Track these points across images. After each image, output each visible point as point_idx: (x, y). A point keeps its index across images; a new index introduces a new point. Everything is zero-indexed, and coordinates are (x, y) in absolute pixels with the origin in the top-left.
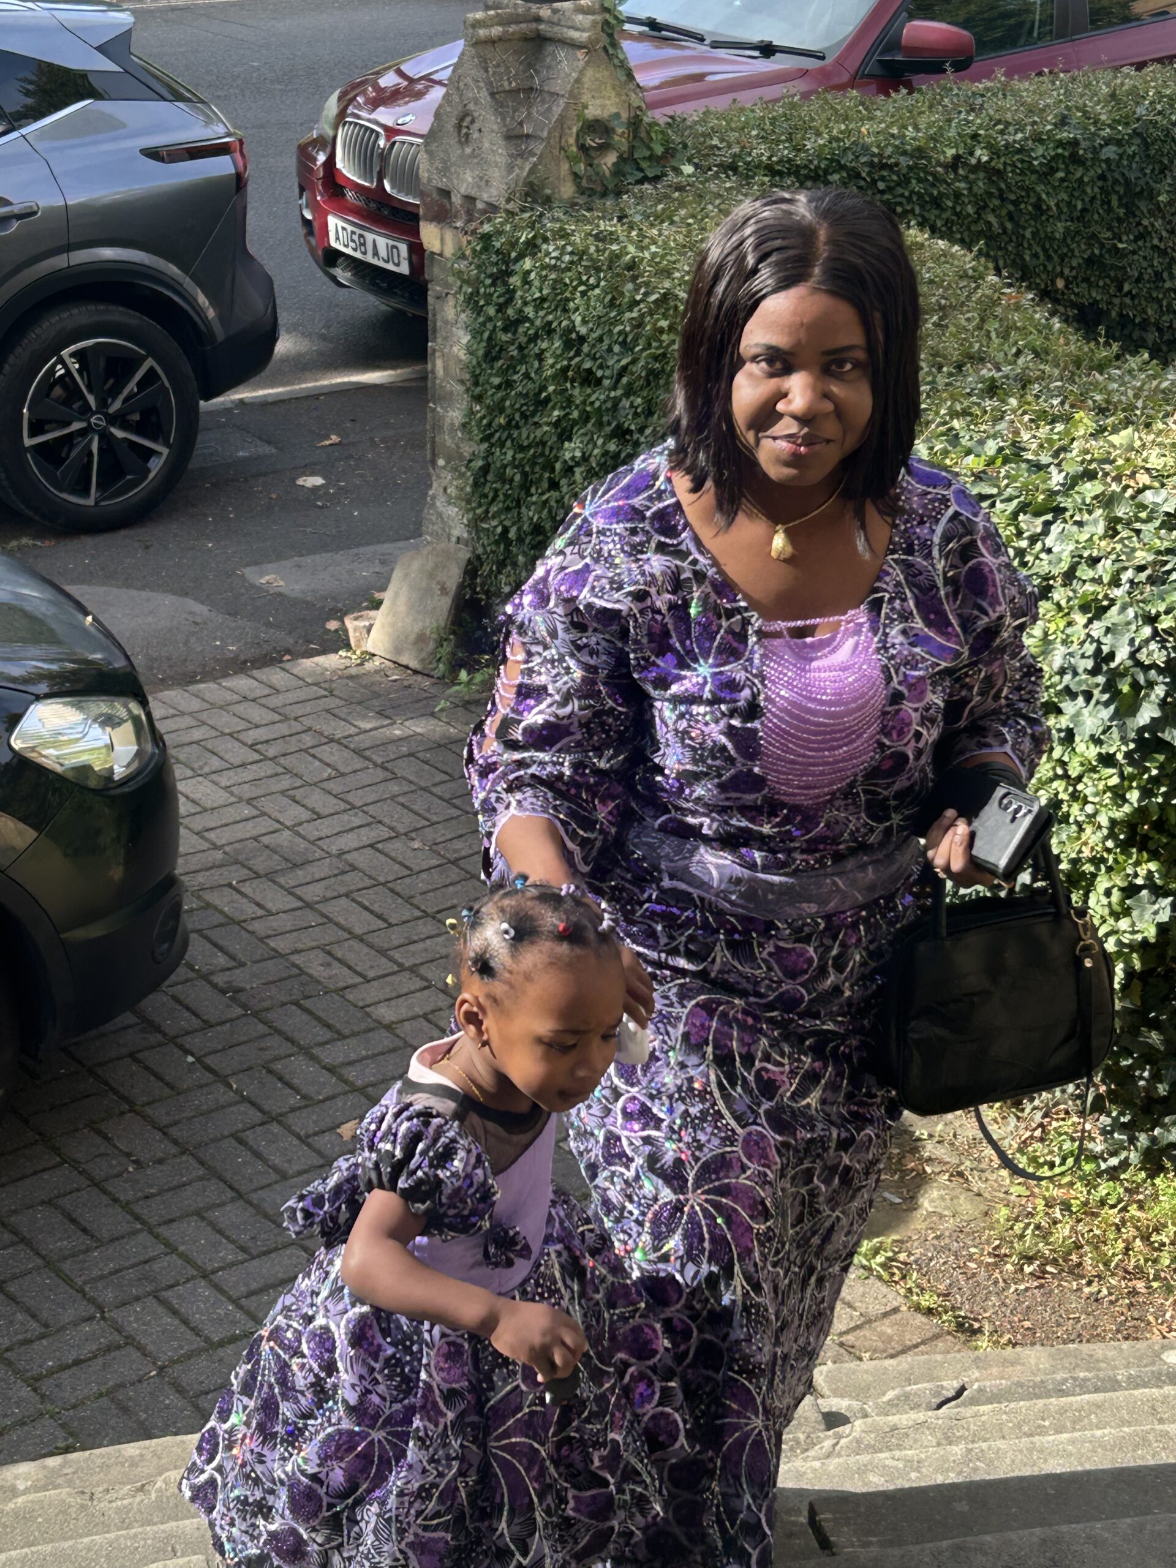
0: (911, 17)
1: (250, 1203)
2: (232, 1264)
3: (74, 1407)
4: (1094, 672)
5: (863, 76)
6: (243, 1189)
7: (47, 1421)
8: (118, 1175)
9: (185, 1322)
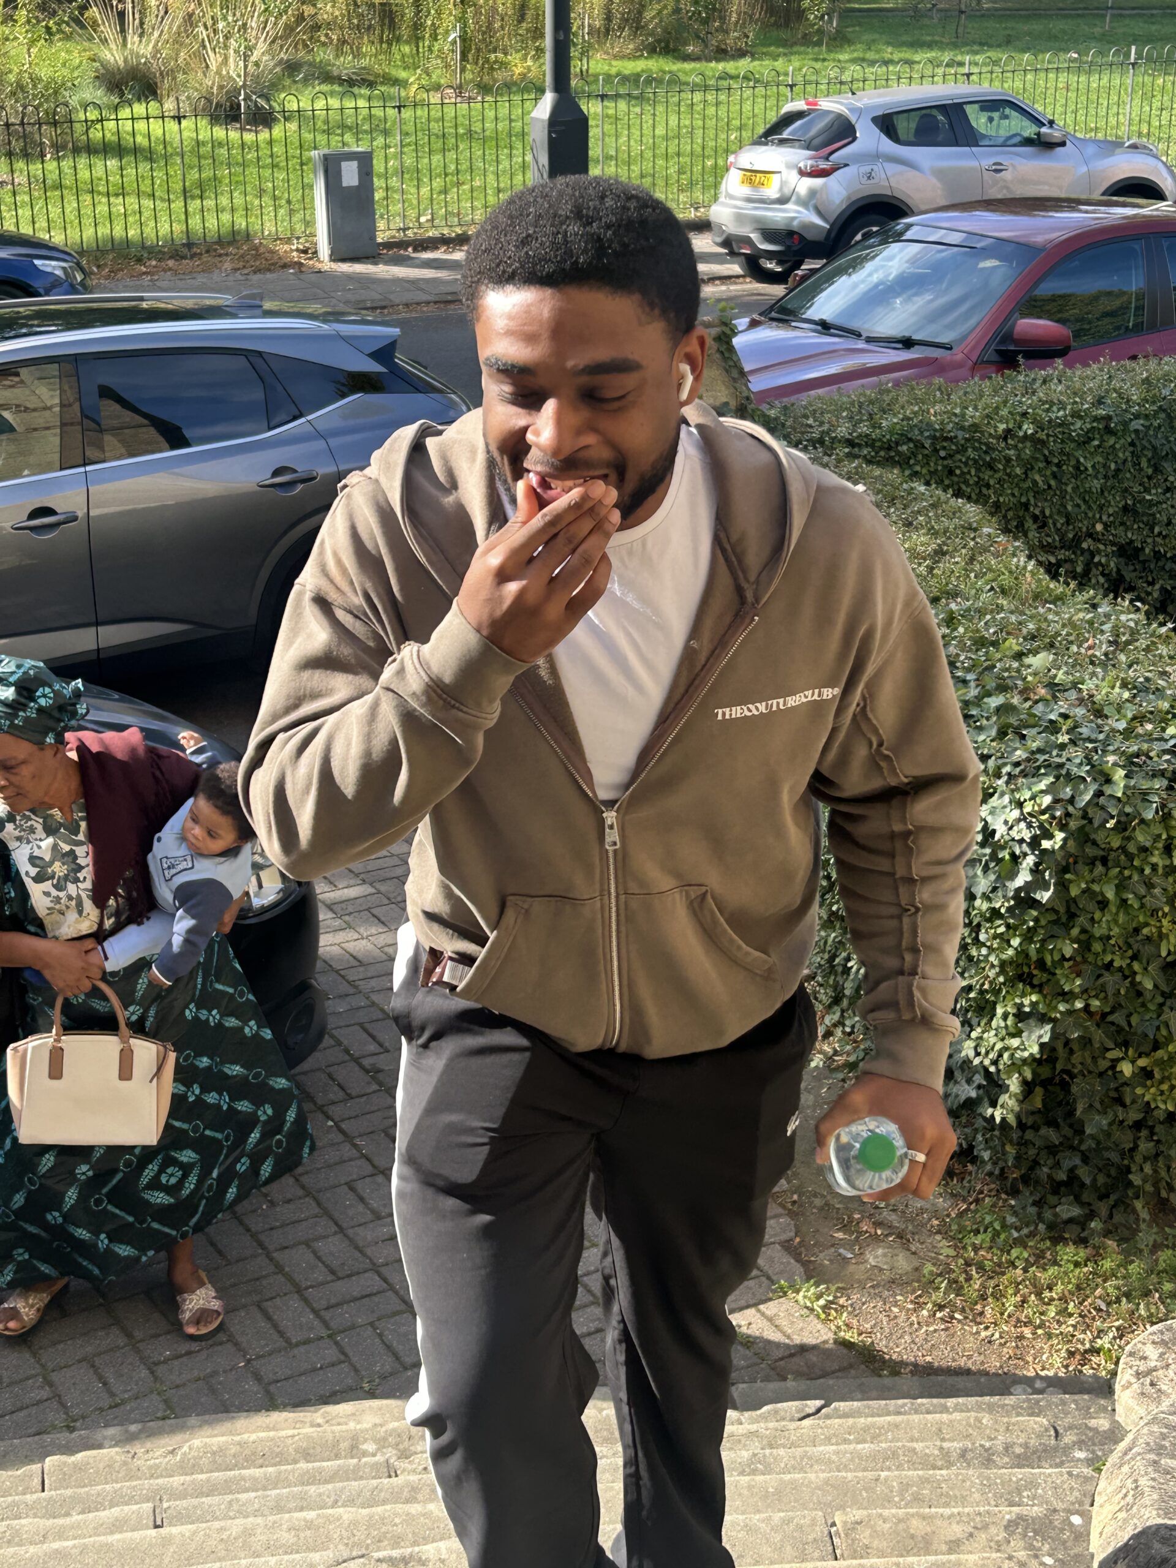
0: (1024, 315)
1: (345, 1235)
2: (322, 1284)
3: (177, 1387)
4: (983, 845)
5: (983, 362)
6: (345, 1225)
7: (154, 1397)
8: (254, 1211)
9: (275, 1326)
